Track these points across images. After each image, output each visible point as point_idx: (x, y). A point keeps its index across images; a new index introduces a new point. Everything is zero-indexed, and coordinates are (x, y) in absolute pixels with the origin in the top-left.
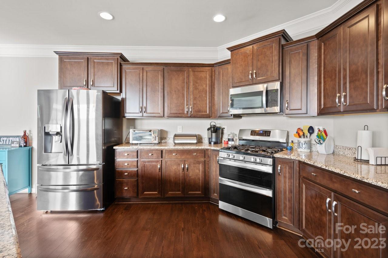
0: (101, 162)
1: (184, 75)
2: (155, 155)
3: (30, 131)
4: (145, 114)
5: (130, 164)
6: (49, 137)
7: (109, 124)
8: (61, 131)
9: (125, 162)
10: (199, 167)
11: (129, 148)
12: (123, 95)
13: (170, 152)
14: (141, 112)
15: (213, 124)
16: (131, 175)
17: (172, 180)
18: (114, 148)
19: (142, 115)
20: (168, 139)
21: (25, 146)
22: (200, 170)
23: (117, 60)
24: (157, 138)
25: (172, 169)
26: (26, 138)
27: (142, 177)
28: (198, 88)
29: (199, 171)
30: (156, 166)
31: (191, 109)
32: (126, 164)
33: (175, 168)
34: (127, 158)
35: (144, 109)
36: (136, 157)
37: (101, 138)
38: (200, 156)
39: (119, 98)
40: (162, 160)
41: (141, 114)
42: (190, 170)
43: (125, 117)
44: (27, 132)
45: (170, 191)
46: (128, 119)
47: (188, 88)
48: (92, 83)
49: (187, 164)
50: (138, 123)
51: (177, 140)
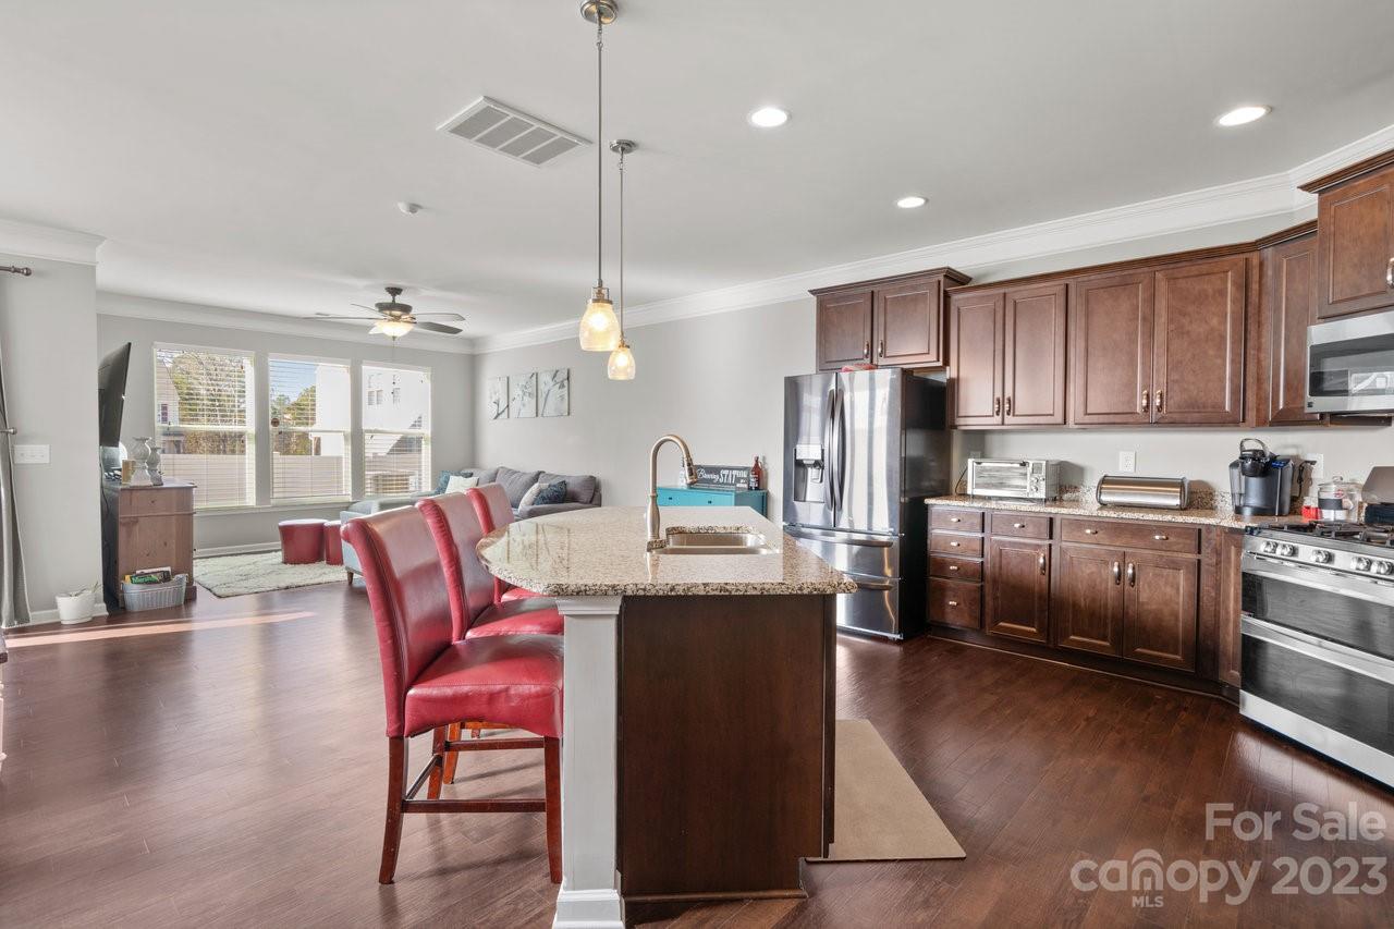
0: (898, 530)
1: (1137, 296)
2: (1030, 529)
3: (764, 458)
4: (1009, 419)
5: (963, 544)
6: (801, 471)
7: (917, 445)
8: (823, 460)
9: (953, 538)
10: (1174, 577)
11: (962, 504)
12: (951, 372)
13: (1078, 524)
14: (998, 414)
15: (1251, 445)
16: (965, 572)
17: (1083, 604)
18: (928, 501)
19: (1000, 421)
20: (1083, 489)
21: (757, 489)
22: (1178, 589)
23: (936, 285)
24: (1043, 483)
25: (1082, 572)
26: (758, 472)
27: (995, 581)
28: (1188, 332)
29: (1174, 591)
30: (1034, 559)
31: (1158, 401)
32: (954, 544)
33: (1092, 573)
34: (957, 530)
35: (1007, 406)
36: (979, 528)
37: (898, 476)
38: (1179, 544)
39: (942, 378)
40: (1050, 546)
41: (998, 419)
42: (1141, 583)
43: (955, 427)
44: (760, 460)
45: (1074, 634)
46: (966, 432)
47: (1151, 335)
48: (880, 350)
49: (1131, 565)
50: (993, 442)
51: (1109, 493)
